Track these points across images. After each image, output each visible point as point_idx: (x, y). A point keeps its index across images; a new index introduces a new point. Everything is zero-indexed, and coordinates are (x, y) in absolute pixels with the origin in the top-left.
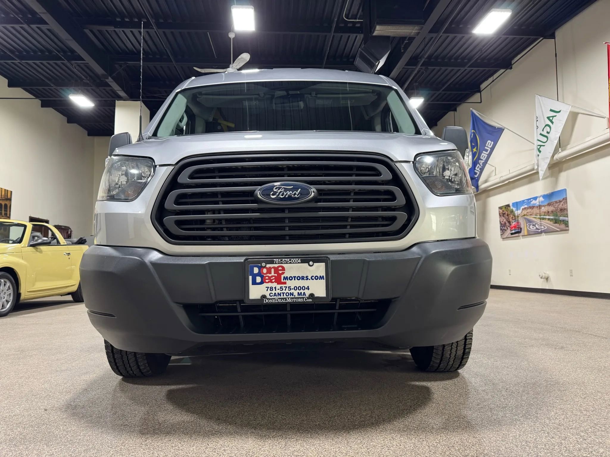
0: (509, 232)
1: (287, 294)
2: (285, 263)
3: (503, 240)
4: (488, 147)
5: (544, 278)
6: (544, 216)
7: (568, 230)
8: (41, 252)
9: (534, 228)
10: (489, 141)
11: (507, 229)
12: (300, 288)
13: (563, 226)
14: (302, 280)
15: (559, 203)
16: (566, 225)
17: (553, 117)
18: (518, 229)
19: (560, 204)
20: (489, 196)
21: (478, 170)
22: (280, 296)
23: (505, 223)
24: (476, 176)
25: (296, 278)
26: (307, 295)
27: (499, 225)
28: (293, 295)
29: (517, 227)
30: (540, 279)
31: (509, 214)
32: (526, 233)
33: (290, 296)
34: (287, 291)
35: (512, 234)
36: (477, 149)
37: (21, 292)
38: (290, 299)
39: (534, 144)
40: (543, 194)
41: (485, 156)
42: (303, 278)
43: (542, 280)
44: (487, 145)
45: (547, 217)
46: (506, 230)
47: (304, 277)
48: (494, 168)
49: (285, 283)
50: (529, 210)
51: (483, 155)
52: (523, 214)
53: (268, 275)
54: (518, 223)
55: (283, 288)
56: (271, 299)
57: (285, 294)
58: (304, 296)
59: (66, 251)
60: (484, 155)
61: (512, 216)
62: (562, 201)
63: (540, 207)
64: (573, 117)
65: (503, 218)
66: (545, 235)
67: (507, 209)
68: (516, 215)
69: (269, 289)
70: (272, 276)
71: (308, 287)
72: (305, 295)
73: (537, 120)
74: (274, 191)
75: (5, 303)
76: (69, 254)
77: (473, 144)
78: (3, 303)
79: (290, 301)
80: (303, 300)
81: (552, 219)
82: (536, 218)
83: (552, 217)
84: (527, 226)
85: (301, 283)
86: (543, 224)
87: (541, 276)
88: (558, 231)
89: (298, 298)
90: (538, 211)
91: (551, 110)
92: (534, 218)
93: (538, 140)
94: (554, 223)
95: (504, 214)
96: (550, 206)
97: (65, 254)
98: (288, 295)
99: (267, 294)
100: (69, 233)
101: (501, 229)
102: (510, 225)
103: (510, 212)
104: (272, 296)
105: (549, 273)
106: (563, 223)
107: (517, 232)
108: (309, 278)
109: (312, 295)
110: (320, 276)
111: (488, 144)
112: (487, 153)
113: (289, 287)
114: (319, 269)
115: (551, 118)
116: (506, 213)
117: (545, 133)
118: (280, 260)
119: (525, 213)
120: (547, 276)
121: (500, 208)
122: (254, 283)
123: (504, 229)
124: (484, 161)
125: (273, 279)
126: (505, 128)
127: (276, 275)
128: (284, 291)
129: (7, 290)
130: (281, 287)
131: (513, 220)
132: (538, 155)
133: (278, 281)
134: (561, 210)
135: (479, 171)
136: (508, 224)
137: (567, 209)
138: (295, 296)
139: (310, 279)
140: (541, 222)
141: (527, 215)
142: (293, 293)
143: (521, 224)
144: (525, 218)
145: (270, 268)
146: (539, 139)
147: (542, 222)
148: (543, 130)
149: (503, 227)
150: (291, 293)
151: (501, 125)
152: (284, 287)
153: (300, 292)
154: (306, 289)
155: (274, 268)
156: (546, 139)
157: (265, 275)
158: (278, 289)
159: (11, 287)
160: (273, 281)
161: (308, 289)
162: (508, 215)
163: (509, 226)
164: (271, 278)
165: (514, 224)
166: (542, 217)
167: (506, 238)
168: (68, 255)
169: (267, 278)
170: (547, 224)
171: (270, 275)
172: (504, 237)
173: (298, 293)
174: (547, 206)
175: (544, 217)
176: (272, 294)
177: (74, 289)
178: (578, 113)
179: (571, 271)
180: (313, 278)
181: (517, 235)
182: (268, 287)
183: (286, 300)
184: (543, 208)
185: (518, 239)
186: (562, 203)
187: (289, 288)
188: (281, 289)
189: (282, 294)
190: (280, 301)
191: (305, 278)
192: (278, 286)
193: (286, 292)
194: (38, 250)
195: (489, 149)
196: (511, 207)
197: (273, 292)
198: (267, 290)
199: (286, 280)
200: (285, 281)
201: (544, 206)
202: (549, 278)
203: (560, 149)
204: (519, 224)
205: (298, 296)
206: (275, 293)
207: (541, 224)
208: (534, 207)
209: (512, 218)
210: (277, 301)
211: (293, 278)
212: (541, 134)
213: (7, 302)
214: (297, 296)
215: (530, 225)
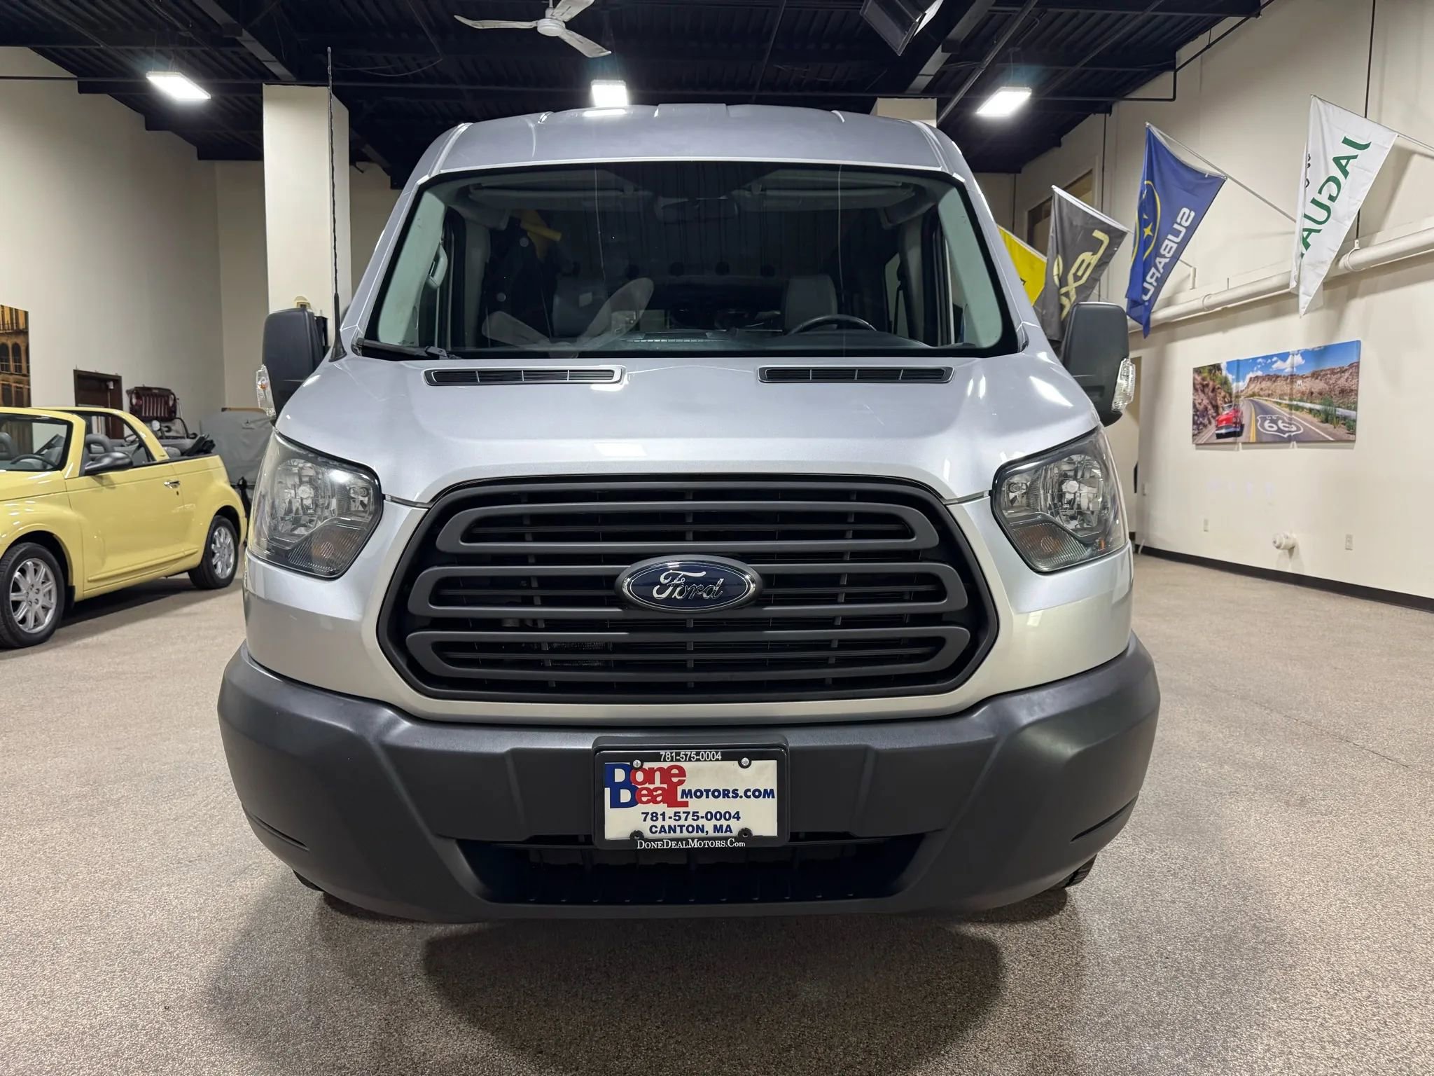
0: (1212, 430)
1: (690, 829)
2: (685, 761)
3: (1197, 449)
4: (1180, 224)
5: (1282, 549)
6: (1300, 401)
7: (1354, 441)
8: (111, 485)
9: (1272, 427)
10: (1185, 210)
11: (1210, 423)
12: (718, 817)
13: (1342, 431)
14: (724, 797)
15: (1339, 375)
16: (1349, 430)
17: (1348, 158)
18: (1236, 427)
19: (1341, 377)
20: (1173, 339)
21: (1151, 284)
22: (675, 832)
23: (1206, 409)
24: (1146, 298)
25: (710, 793)
26: (735, 833)
27: (1191, 412)
28: (703, 831)
29: (1234, 420)
30: (1275, 548)
31: (1217, 387)
32: (1253, 438)
33: (697, 832)
34: (690, 821)
35: (1219, 436)
36: (1153, 230)
37: (74, 584)
38: (696, 840)
39: (1295, 221)
40: (1302, 347)
41: (1171, 248)
42: (726, 794)
43: (1280, 551)
44: (1178, 220)
45: (1308, 405)
46: (1205, 426)
47: (728, 791)
48: (1192, 269)
49: (686, 804)
50: (1265, 384)
51: (1167, 246)
52: (1250, 393)
53: (647, 785)
54: (1236, 411)
55: (681, 814)
56: (654, 841)
57: (684, 829)
58: (728, 833)
59: (168, 478)
60: (1170, 244)
61: (1223, 394)
62: (1346, 370)
63: (1292, 378)
64: (1401, 159)
65: (1202, 396)
66: (1298, 447)
67: (1214, 374)
68: (1234, 391)
69: (649, 816)
70: (656, 789)
71: (738, 813)
72: (731, 832)
73: (1309, 165)
74: (661, 584)
75: (41, 613)
76: (176, 483)
77: (1145, 217)
78: (36, 613)
79: (696, 844)
80: (726, 844)
81: (1318, 411)
82: (1280, 404)
83: (1318, 407)
84: (1257, 421)
85: (722, 805)
86: (1295, 420)
87: (1278, 543)
88: (1329, 441)
89: (715, 839)
90: (1287, 389)
91: (1346, 141)
92: (1277, 403)
93: (1306, 216)
94: (1322, 422)
95: (1204, 386)
96: (1317, 378)
97: (166, 485)
98: (693, 831)
99: (645, 828)
100: (171, 403)
101: (1194, 423)
102: (1218, 414)
103: (1221, 384)
104: (656, 832)
105: (1296, 537)
106: (1344, 424)
107: (1233, 432)
108: (741, 793)
109: (745, 832)
110: (766, 791)
111: (1182, 219)
112: (1178, 240)
113: (694, 813)
114: (764, 773)
115: (1344, 162)
116: (1211, 384)
117: (1323, 199)
118: (674, 754)
119: (1256, 390)
120: (1290, 543)
121: (1198, 371)
122: (616, 803)
123: (1201, 423)
124: (1167, 260)
125: (659, 795)
126: (1227, 176)
127: (665, 786)
128: (682, 822)
129: (43, 583)
130: (675, 813)
131: (1225, 403)
132: (1302, 255)
133: (670, 800)
134: (1342, 391)
135: (1155, 284)
136: (1211, 412)
137: (1357, 391)
138: (707, 832)
139: (741, 797)
140: (1291, 414)
141: (1259, 395)
142: (703, 826)
143: (1244, 415)
144: (1252, 401)
145: (652, 771)
146: (1307, 214)
147: (1293, 416)
148: (1320, 192)
149: (1200, 419)
150: (698, 826)
151: (1218, 170)
152: (684, 813)
153: (718, 824)
154: (734, 817)
155: (660, 769)
156: (1326, 214)
157: (639, 787)
158: (670, 818)
159: (51, 577)
160: (659, 799)
161: (738, 818)
162: (1214, 390)
163: (1214, 417)
164: (655, 793)
165: (1226, 412)
166: (1295, 403)
167: (1205, 444)
168: (176, 486)
169: (644, 792)
170: (1305, 422)
171: (652, 787)
172: (1199, 442)
173: (715, 826)
174: (1310, 378)
175: (1301, 404)
176: (656, 827)
177: (195, 560)
178: (1412, 153)
179: (1349, 538)
180: (749, 794)
181: (1230, 440)
182: (647, 814)
183: (687, 843)
184: (1299, 382)
185: (1232, 450)
186: (1347, 375)
187: (693, 816)
188: (677, 818)
189: (678, 829)
190: (673, 845)
191: (731, 795)
192: (670, 811)
193: (686, 824)
194: (105, 482)
195: (1183, 230)
196: (1224, 372)
197: (659, 823)
198: (645, 820)
199: (687, 797)
200: (685, 799)
201: (1303, 377)
202: (1295, 550)
203: (1357, 241)
204: (1239, 414)
205: (715, 832)
206: (663, 827)
207: (1290, 419)
208: (1278, 377)
209: (1224, 397)
210: (667, 845)
211: (705, 793)
212: (1314, 202)
213: (45, 609)
214: (711, 834)
215: (1264, 420)
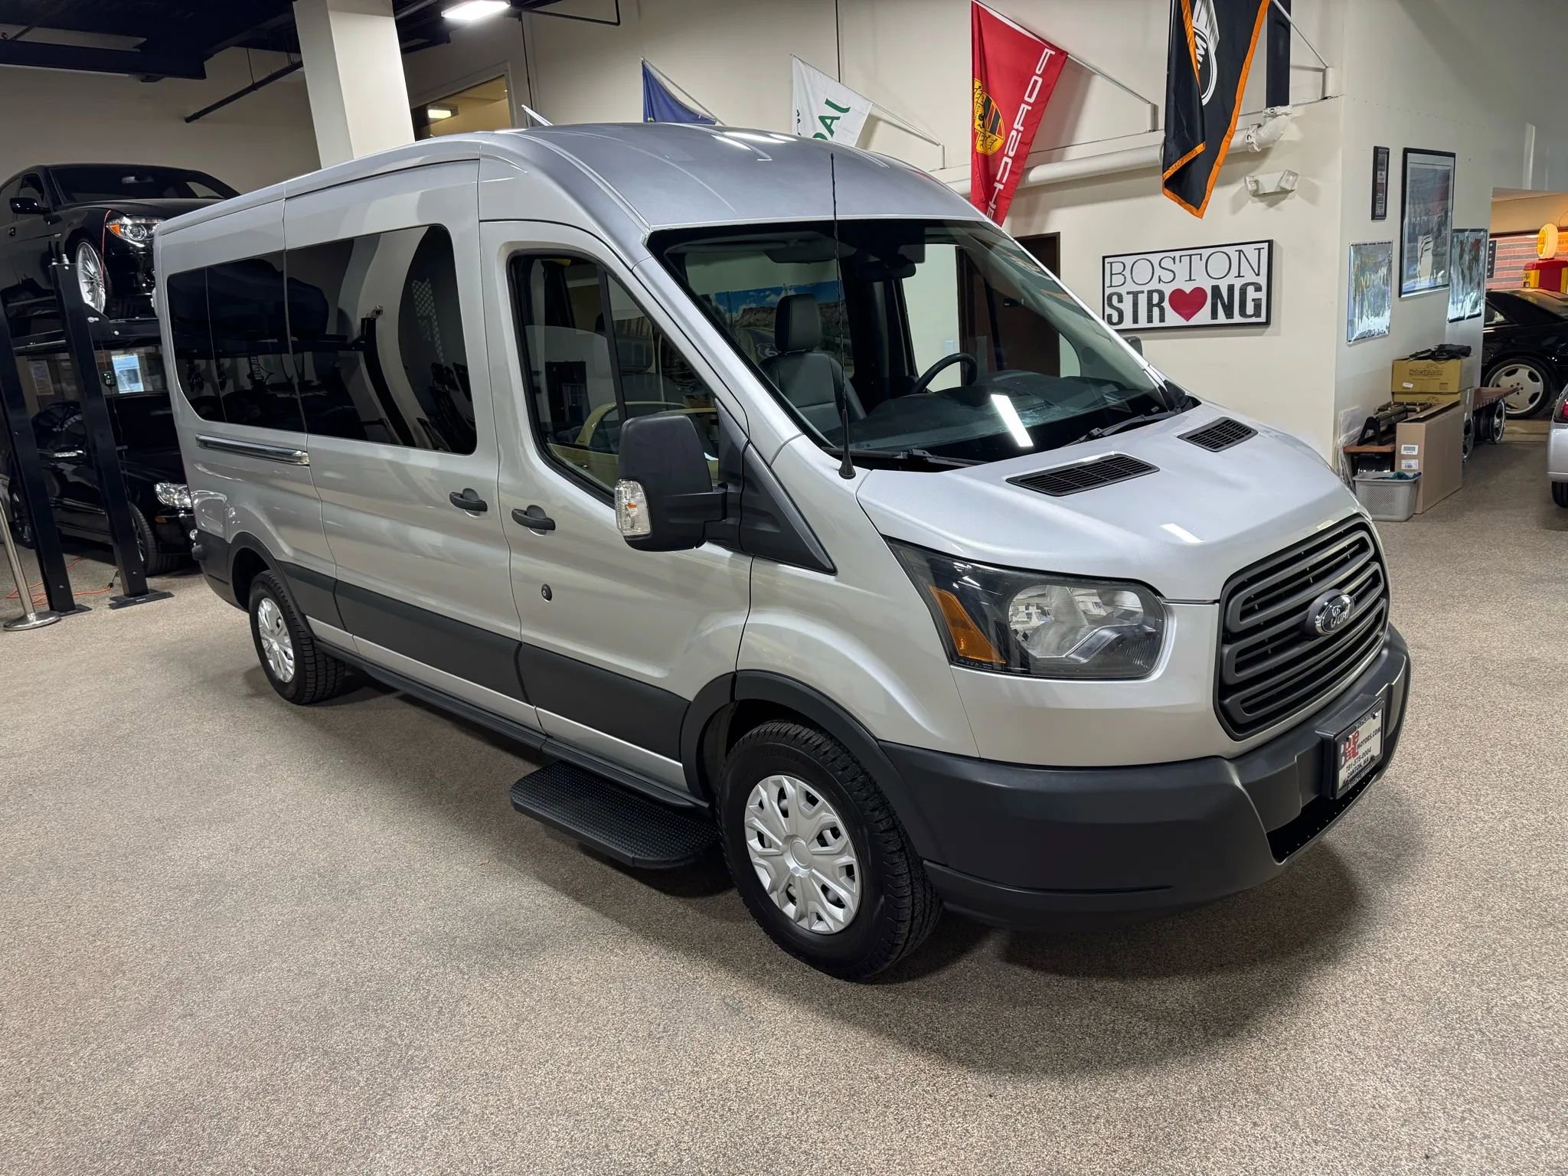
17: (833, 119)
40: (794, 285)
50: (761, 315)
52: (746, 323)
58: (1367, 762)
68: (728, 322)
73: (799, 121)
84: (756, 349)
91: (828, 102)
115: (828, 121)
119: (752, 320)
151: (709, 113)
178: (879, 119)
